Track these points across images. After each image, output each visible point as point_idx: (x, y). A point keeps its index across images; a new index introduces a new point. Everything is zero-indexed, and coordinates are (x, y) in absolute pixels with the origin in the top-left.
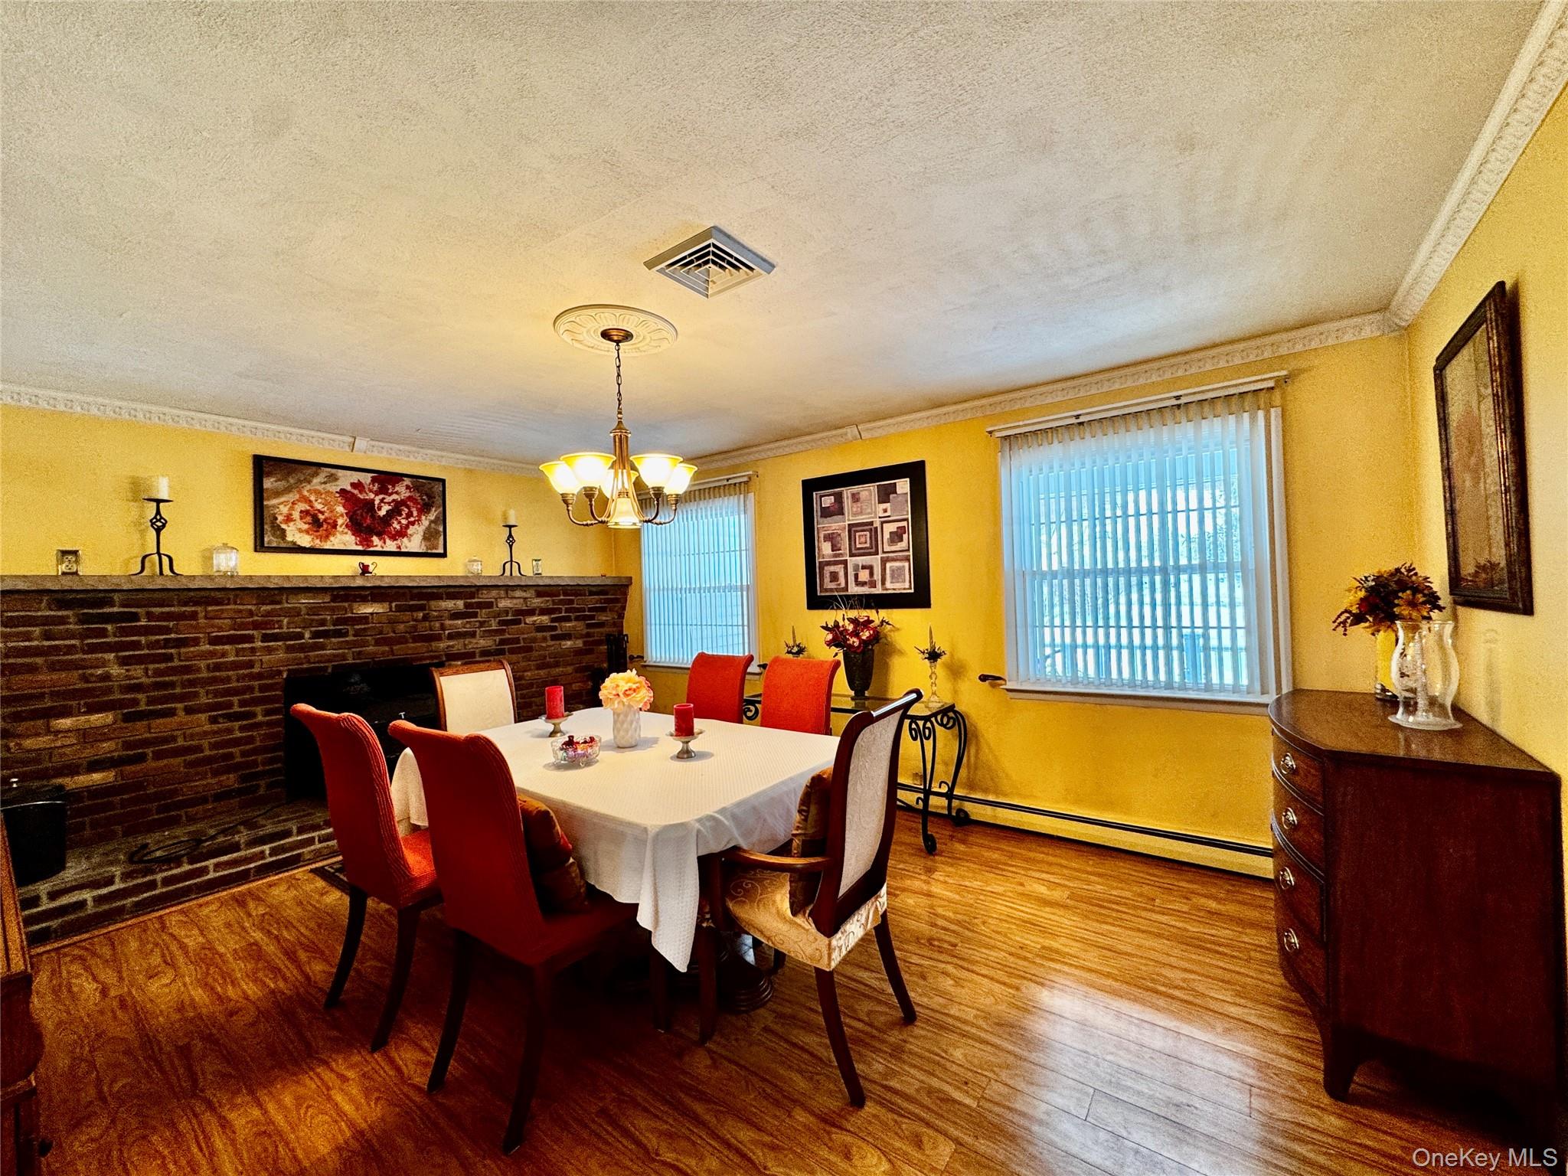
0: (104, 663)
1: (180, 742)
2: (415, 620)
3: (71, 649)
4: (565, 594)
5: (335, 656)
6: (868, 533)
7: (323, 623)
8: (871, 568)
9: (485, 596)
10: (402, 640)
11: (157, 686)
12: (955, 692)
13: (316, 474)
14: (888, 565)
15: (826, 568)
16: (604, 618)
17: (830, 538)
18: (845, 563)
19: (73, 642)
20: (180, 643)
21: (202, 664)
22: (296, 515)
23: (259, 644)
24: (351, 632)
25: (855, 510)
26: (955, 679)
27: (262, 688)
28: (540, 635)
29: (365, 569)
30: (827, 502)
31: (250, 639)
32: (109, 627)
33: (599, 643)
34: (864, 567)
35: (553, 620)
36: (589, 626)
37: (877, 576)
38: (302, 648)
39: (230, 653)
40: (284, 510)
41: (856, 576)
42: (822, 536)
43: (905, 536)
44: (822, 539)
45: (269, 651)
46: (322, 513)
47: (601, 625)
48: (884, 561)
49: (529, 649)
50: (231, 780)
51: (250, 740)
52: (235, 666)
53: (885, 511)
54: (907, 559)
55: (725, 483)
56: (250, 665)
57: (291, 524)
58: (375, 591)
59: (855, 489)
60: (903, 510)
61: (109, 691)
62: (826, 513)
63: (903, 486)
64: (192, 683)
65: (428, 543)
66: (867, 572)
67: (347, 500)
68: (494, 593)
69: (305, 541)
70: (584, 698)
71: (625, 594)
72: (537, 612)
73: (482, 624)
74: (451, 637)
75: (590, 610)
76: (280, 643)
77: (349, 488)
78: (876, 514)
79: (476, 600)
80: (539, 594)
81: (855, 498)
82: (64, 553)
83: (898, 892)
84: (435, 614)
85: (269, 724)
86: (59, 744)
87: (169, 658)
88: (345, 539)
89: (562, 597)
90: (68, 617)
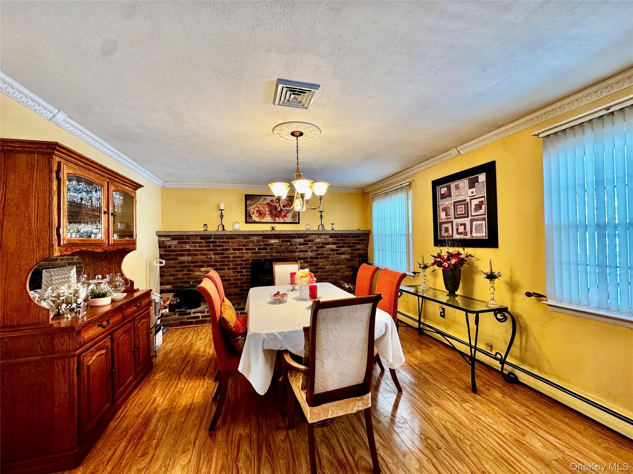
0: (210, 254)
1: (226, 278)
2: (288, 245)
3: (204, 250)
4: (342, 237)
5: (264, 256)
6: (463, 206)
7: (261, 245)
8: (464, 225)
9: (310, 238)
10: (284, 252)
11: (222, 261)
12: (513, 300)
13: (260, 198)
14: (474, 223)
15: (443, 225)
16: (359, 247)
17: (445, 209)
18: (452, 222)
19: (204, 248)
20: (226, 250)
21: (231, 256)
22: (255, 212)
23: (244, 251)
24: (269, 249)
25: (457, 194)
26: (513, 292)
27: (246, 264)
28: (332, 252)
29: (273, 229)
30: (444, 190)
31: (242, 249)
32: (211, 245)
33: (356, 257)
34: (461, 225)
35: (337, 247)
36: (352, 250)
37: (468, 229)
38: (255, 253)
39: (238, 253)
40: (252, 210)
41: (457, 229)
42: (441, 208)
43: (483, 206)
44: (441, 210)
45: (247, 253)
46: (262, 211)
47: (358, 249)
48: (472, 221)
49: (328, 258)
50: (237, 290)
51: (242, 279)
52: (239, 257)
53: (472, 193)
54: (484, 219)
55: (400, 186)
56: (242, 257)
57: (254, 215)
58: (275, 235)
59: (457, 182)
60: (482, 191)
61: (211, 262)
62: (443, 197)
63: (482, 177)
64: (228, 261)
65: (293, 219)
66: (463, 227)
67: (269, 206)
68: (314, 236)
69: (257, 220)
70: (350, 279)
71: (368, 237)
72: (331, 244)
73: (310, 247)
74: (299, 252)
75: (353, 243)
76: (250, 251)
77: (269, 202)
78: (467, 196)
79: (308, 239)
80: (331, 237)
81: (457, 187)
82: (205, 225)
83: (433, 404)
84: (294, 243)
85: (247, 275)
86: (202, 274)
87: (223, 254)
88: (268, 219)
89: (340, 238)
90: (203, 242)
